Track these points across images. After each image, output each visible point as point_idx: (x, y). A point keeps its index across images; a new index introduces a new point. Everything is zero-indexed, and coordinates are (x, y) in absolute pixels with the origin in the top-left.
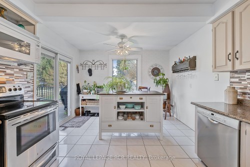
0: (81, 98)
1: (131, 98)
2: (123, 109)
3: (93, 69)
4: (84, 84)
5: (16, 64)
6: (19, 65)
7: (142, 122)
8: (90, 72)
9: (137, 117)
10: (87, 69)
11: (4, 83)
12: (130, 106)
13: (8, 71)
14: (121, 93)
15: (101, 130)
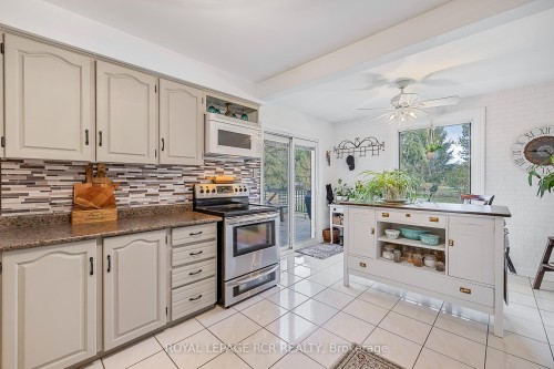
0: (332, 211)
1: (408, 216)
2: (392, 236)
3: (356, 155)
4: (338, 186)
5: (242, 161)
6: (246, 161)
7: (438, 274)
8: (351, 162)
9: (430, 262)
10: (346, 156)
11: (232, 182)
12: (408, 233)
13: (236, 169)
14: (394, 205)
15: (347, 270)
